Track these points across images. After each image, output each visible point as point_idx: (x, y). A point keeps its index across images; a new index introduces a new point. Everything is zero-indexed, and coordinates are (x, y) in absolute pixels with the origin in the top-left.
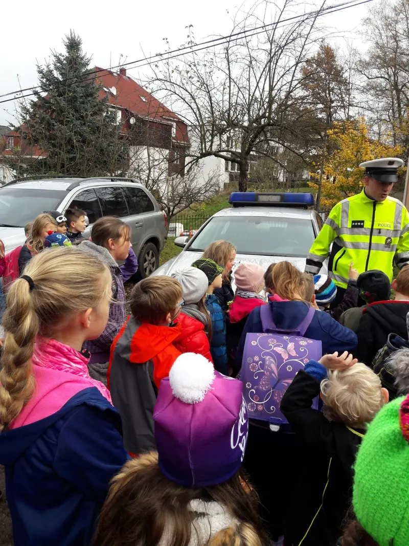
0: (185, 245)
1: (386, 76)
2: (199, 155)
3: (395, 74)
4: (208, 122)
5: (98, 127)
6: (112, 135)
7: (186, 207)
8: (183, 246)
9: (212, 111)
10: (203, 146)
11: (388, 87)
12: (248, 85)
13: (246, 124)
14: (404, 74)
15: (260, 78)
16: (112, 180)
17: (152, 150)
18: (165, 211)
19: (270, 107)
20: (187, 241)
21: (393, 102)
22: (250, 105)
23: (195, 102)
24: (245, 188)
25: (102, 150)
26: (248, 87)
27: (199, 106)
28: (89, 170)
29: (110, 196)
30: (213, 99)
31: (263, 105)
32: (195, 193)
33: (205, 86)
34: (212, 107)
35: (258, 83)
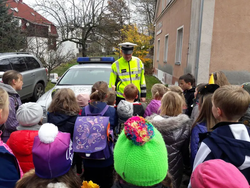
0: (56, 83)
1: (144, 6)
2: (62, 40)
3: (147, 5)
4: (65, 25)
5: (9, 28)
6: (17, 32)
7: (58, 65)
8: (55, 83)
9: (66, 20)
10: (64, 36)
11: (145, 10)
12: (83, 8)
13: (83, 26)
14: (151, 5)
15: (88, 5)
16: (17, 54)
17: (38, 39)
18: (48, 68)
19: (93, 18)
20: (57, 81)
21: (147, 17)
22: (84, 17)
23: (58, 16)
24: (85, 55)
25: (12, 39)
26: (83, 10)
27: (60, 18)
28: (5, 49)
29: (17, 62)
30: (66, 14)
31: (91, 18)
32: (62, 59)
33: (62, 8)
34: (66, 19)
35: (87, 8)
